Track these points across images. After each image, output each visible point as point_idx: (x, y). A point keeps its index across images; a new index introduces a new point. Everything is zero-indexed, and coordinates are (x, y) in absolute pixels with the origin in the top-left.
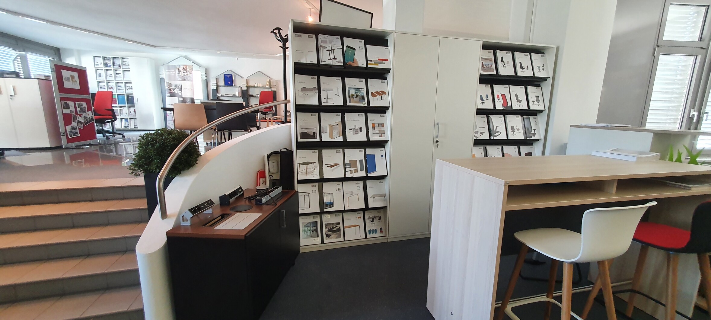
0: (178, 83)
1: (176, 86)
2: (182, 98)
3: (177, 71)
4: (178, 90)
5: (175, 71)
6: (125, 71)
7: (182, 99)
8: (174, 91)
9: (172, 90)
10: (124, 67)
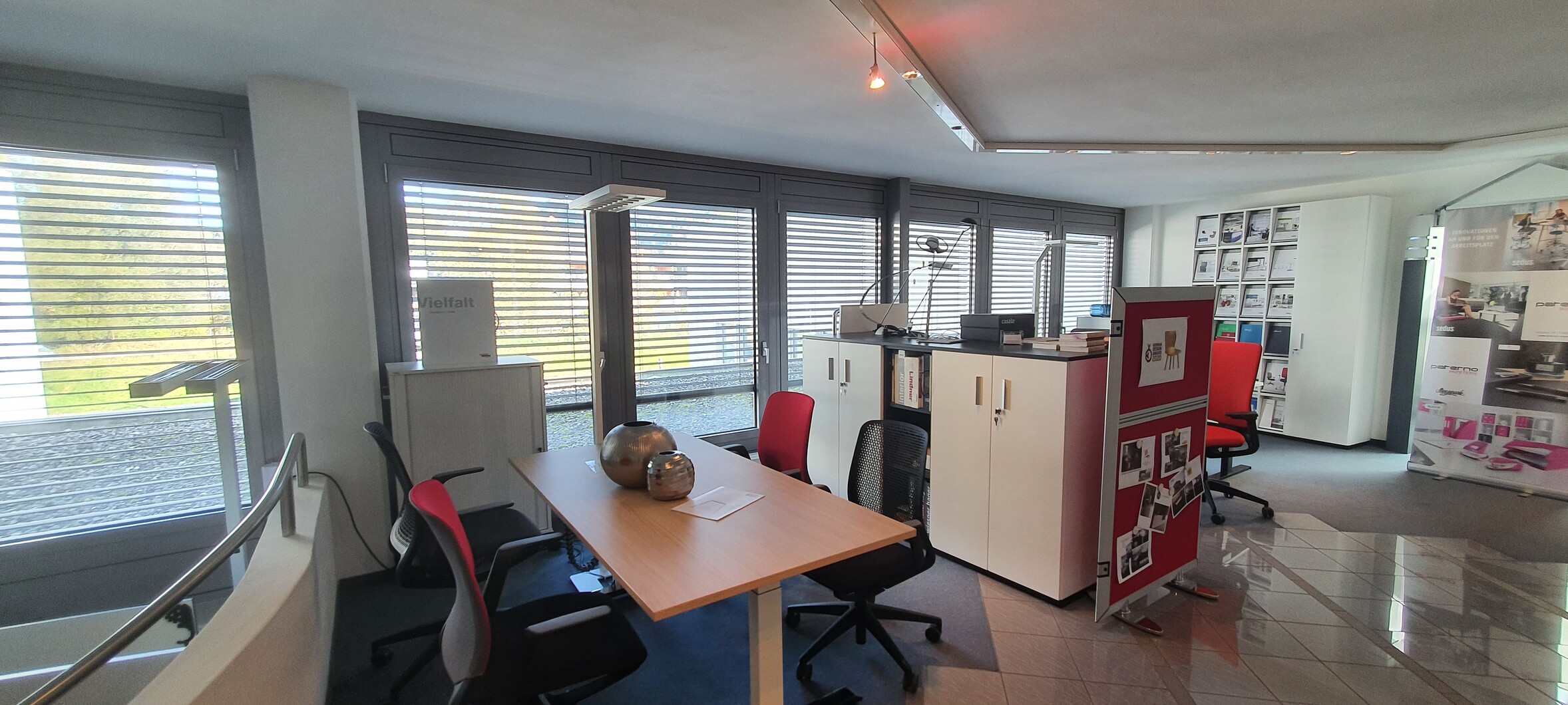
0: (1509, 279)
1: (1494, 294)
2: (1517, 341)
3: (1513, 230)
4: (1502, 308)
5: (1503, 233)
6: (1278, 248)
7: (1517, 348)
8: (1476, 315)
9: (1468, 308)
10: (1280, 236)
